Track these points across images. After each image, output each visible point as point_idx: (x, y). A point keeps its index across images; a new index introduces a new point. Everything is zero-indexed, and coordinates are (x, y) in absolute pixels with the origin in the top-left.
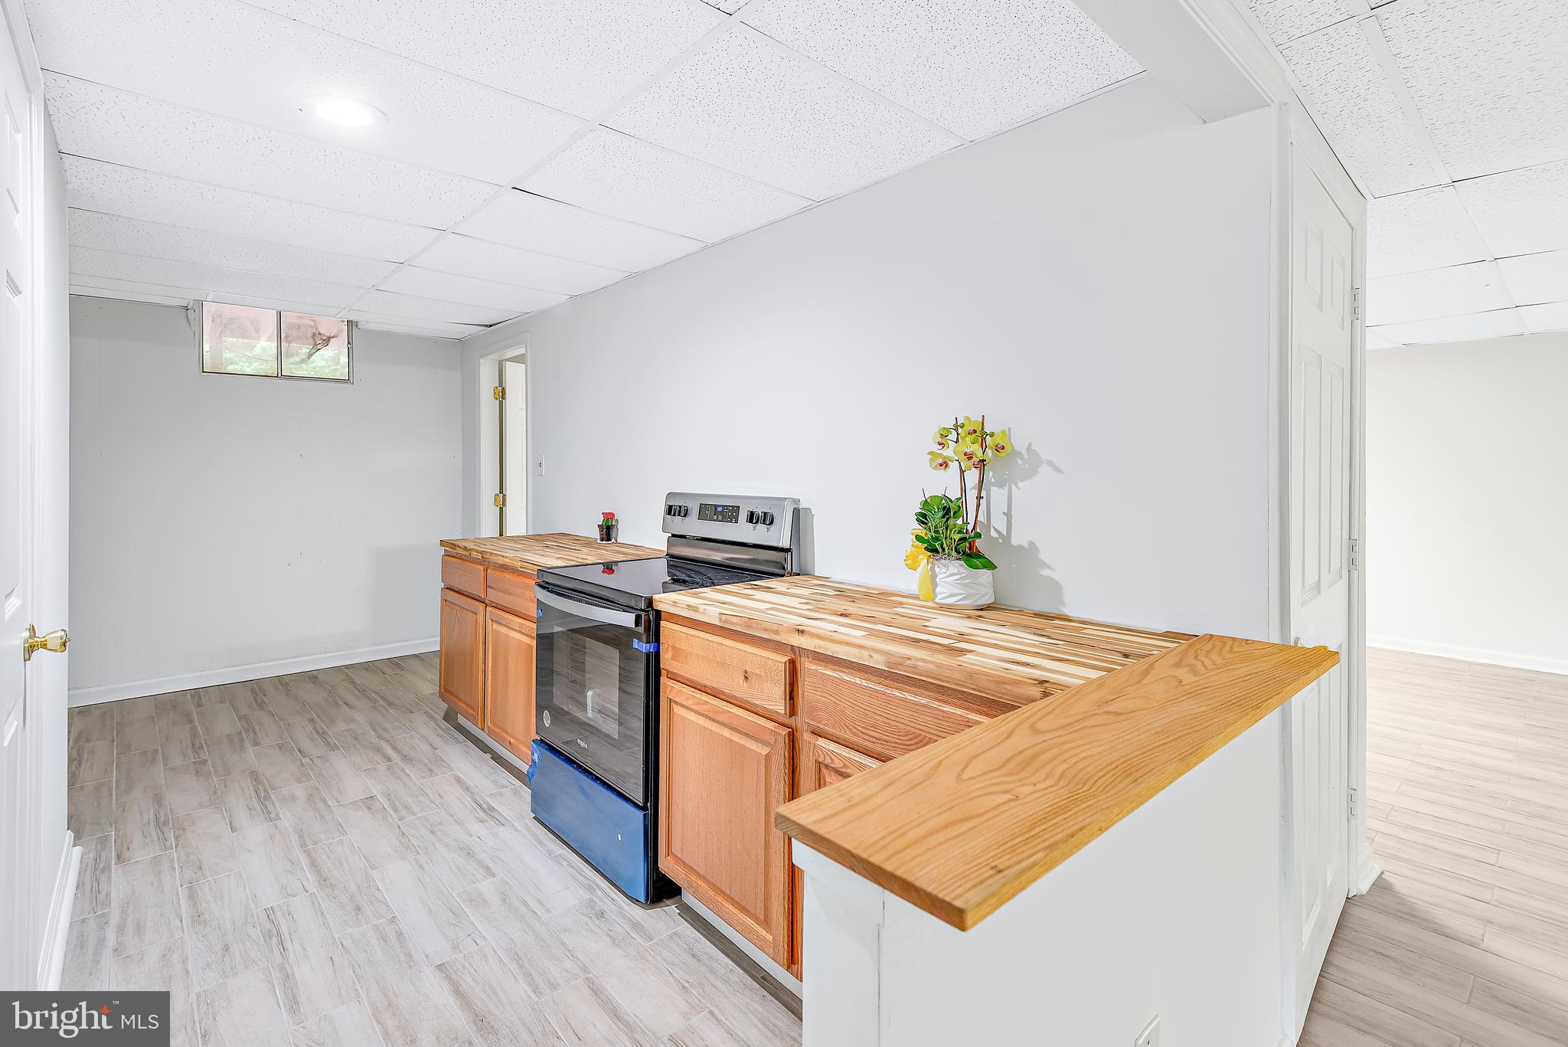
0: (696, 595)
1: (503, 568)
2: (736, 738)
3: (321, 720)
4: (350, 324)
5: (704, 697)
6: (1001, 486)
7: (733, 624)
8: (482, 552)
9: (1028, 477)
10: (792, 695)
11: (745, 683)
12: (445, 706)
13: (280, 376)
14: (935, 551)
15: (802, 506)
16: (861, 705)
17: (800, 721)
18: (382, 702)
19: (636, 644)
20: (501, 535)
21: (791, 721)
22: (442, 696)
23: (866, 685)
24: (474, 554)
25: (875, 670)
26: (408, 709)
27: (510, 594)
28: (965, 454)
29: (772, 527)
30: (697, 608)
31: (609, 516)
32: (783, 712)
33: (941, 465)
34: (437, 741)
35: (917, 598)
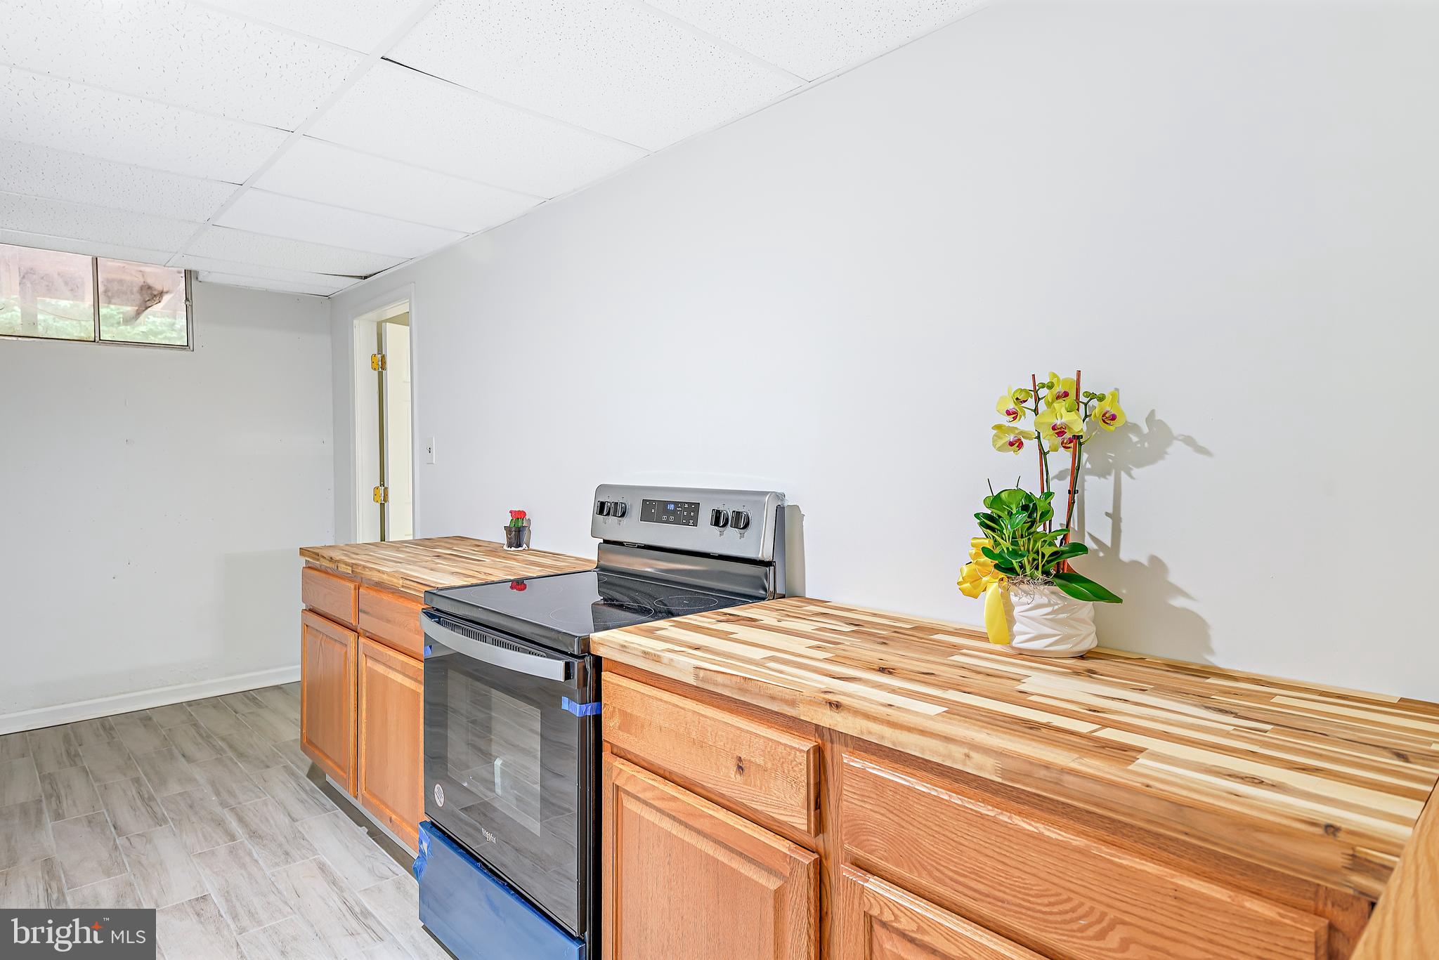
0: (651, 633)
1: (380, 586)
2: (722, 856)
3: (149, 780)
4: (188, 276)
5: (670, 789)
6: (1103, 474)
7: (716, 684)
8: (352, 565)
9: (1152, 461)
10: (818, 803)
11: (738, 776)
12: (310, 761)
13: (97, 340)
14: (1010, 570)
15: (789, 502)
16: (949, 834)
17: (836, 842)
18: (230, 754)
19: (566, 704)
20: (383, 539)
21: (818, 842)
22: (303, 748)
23: (959, 802)
24: (343, 568)
25: (972, 777)
26: (262, 762)
27: (388, 621)
28: (1054, 428)
29: (748, 532)
30: (659, 656)
31: (519, 515)
32: (805, 828)
33: (1011, 444)
34: (297, 809)
35: (983, 637)
